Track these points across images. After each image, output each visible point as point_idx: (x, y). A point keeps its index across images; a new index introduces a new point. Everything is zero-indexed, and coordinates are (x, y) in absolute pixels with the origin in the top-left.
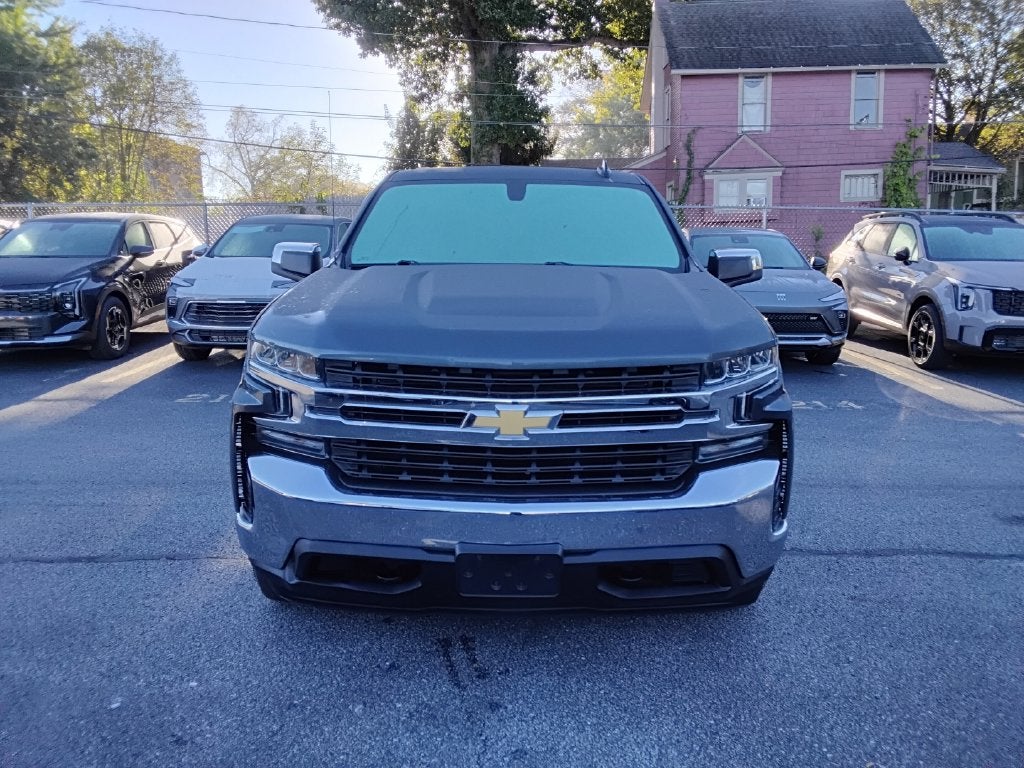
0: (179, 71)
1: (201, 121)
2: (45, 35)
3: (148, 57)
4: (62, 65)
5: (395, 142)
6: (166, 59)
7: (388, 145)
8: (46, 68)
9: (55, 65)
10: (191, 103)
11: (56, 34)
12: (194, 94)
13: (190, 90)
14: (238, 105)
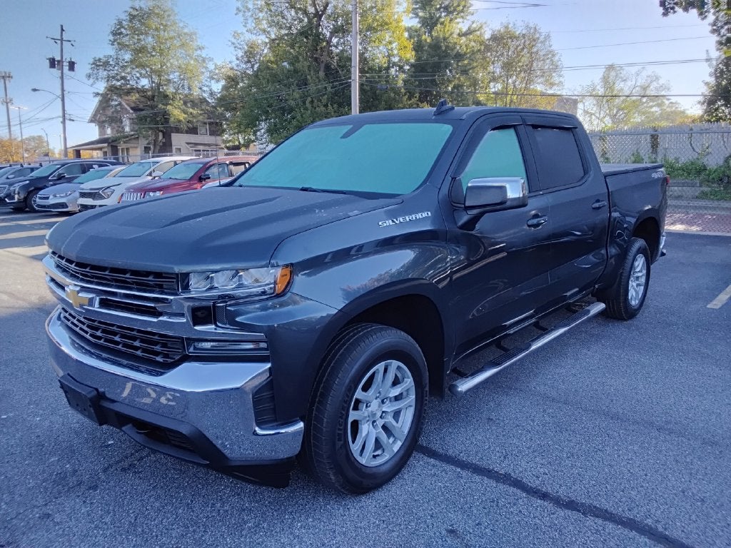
0: (550, 46)
1: (561, 79)
2: (465, 34)
3: (531, 39)
4: (469, 53)
5: (712, 80)
6: (542, 39)
7: (707, 84)
8: (459, 57)
9: (465, 54)
10: (555, 68)
11: (470, 33)
12: (559, 60)
13: (556, 58)
14: (610, 64)
